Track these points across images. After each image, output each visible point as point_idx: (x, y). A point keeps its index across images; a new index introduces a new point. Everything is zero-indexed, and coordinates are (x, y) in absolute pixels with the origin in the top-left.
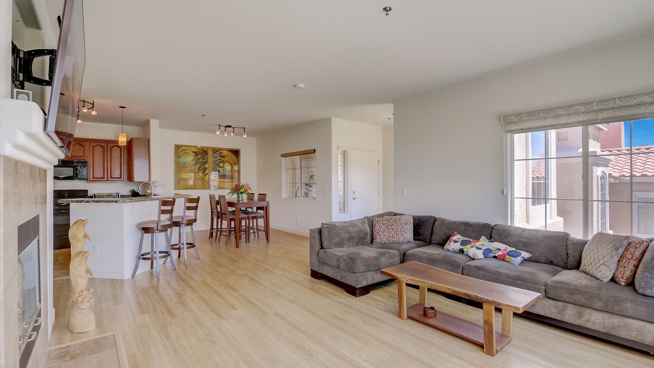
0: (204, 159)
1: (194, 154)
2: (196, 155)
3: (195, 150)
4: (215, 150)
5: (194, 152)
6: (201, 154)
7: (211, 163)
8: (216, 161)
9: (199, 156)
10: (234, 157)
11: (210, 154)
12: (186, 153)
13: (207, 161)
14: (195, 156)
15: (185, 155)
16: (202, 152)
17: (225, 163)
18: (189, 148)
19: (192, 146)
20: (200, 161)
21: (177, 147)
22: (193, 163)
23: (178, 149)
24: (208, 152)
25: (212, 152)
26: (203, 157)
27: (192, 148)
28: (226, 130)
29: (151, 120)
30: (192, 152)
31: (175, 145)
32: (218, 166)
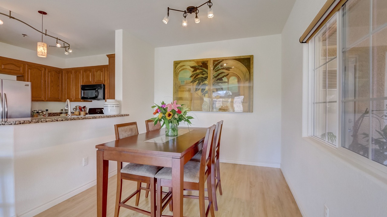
0: (203, 74)
1: (192, 70)
2: (195, 70)
3: (194, 64)
4: (217, 63)
5: (192, 67)
6: (200, 68)
7: (212, 78)
8: (218, 75)
9: (198, 71)
10: (244, 68)
11: (211, 66)
12: (183, 69)
13: (207, 77)
14: (193, 72)
15: (183, 71)
16: (201, 66)
17: (230, 77)
18: (188, 63)
19: (190, 61)
20: (199, 76)
21: (176, 64)
22: (192, 79)
23: (177, 65)
24: (208, 64)
25: (214, 64)
26: (202, 72)
27: (190, 63)
28: (185, 17)
29: (116, 31)
30: (190, 67)
31: (174, 62)
32: (221, 81)
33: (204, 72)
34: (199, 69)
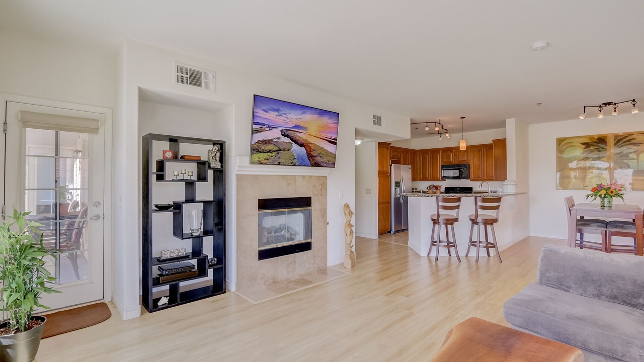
0: (599, 151)
1: (584, 146)
2: (587, 147)
3: (585, 140)
4: (620, 138)
5: (584, 144)
6: (596, 144)
7: (612, 155)
8: (623, 151)
9: (592, 148)
11: (611, 142)
12: (570, 146)
13: (605, 154)
14: (585, 148)
15: (569, 148)
16: (597, 142)
17: (641, 153)
18: (577, 140)
19: (580, 137)
20: (593, 154)
21: (560, 141)
22: (582, 156)
23: (562, 142)
24: (607, 140)
25: (615, 139)
26: (598, 149)
27: (580, 139)
28: (600, 111)
29: (507, 120)
30: (581, 144)
31: (557, 139)
32: (626, 158)
33: (601, 149)
34: (593, 146)
